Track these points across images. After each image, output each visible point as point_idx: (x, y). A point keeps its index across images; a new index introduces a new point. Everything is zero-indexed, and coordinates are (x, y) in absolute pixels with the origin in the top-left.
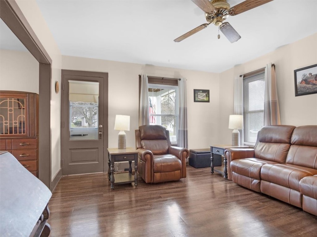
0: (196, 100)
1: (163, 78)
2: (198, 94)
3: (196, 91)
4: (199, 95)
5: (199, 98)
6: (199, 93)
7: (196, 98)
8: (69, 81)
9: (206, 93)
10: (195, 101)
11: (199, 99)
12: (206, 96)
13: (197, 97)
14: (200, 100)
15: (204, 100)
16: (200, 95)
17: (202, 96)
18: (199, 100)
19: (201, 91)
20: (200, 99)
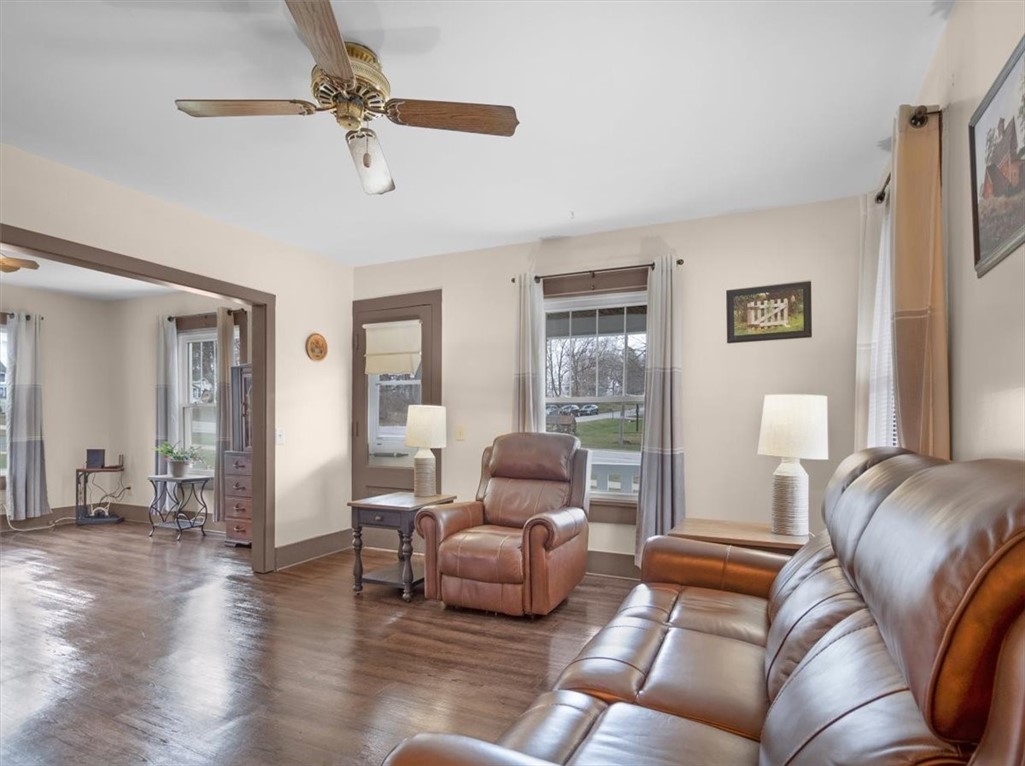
0: (737, 333)
1: (593, 274)
2: (746, 309)
3: (737, 300)
4: (753, 313)
5: (754, 322)
6: (752, 304)
7: (737, 325)
8: (364, 326)
9: (793, 298)
10: (732, 338)
11: (752, 326)
12: (792, 310)
13: (744, 319)
14: (759, 331)
15: (780, 330)
16: (756, 309)
17: (772, 314)
18: (751, 331)
19: (763, 295)
20: (756, 327)
